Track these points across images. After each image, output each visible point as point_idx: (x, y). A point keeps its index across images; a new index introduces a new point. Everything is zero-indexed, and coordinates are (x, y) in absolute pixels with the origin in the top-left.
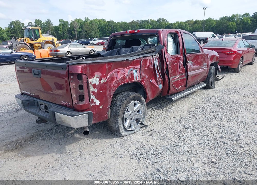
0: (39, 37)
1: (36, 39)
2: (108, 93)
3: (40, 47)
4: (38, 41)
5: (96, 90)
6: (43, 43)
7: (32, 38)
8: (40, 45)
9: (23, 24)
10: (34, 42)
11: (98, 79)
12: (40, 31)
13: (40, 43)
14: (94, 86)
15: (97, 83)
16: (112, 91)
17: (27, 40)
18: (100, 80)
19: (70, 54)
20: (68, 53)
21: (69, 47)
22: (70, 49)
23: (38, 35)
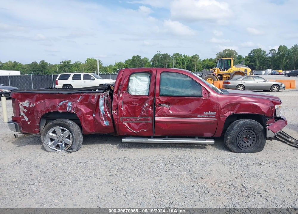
0: (230, 67)
1: (226, 70)
2: (35, 115)
3: (228, 77)
4: (227, 72)
5: (26, 111)
6: (232, 74)
7: (222, 68)
8: (229, 76)
9: (264, 52)
10: (223, 72)
11: (28, 103)
12: (232, 61)
13: (229, 74)
14: (25, 107)
15: (27, 106)
16: (39, 114)
17: (216, 70)
18: (30, 104)
19: (242, 87)
20: (240, 87)
21: (243, 80)
22: (243, 82)
23: (229, 66)
